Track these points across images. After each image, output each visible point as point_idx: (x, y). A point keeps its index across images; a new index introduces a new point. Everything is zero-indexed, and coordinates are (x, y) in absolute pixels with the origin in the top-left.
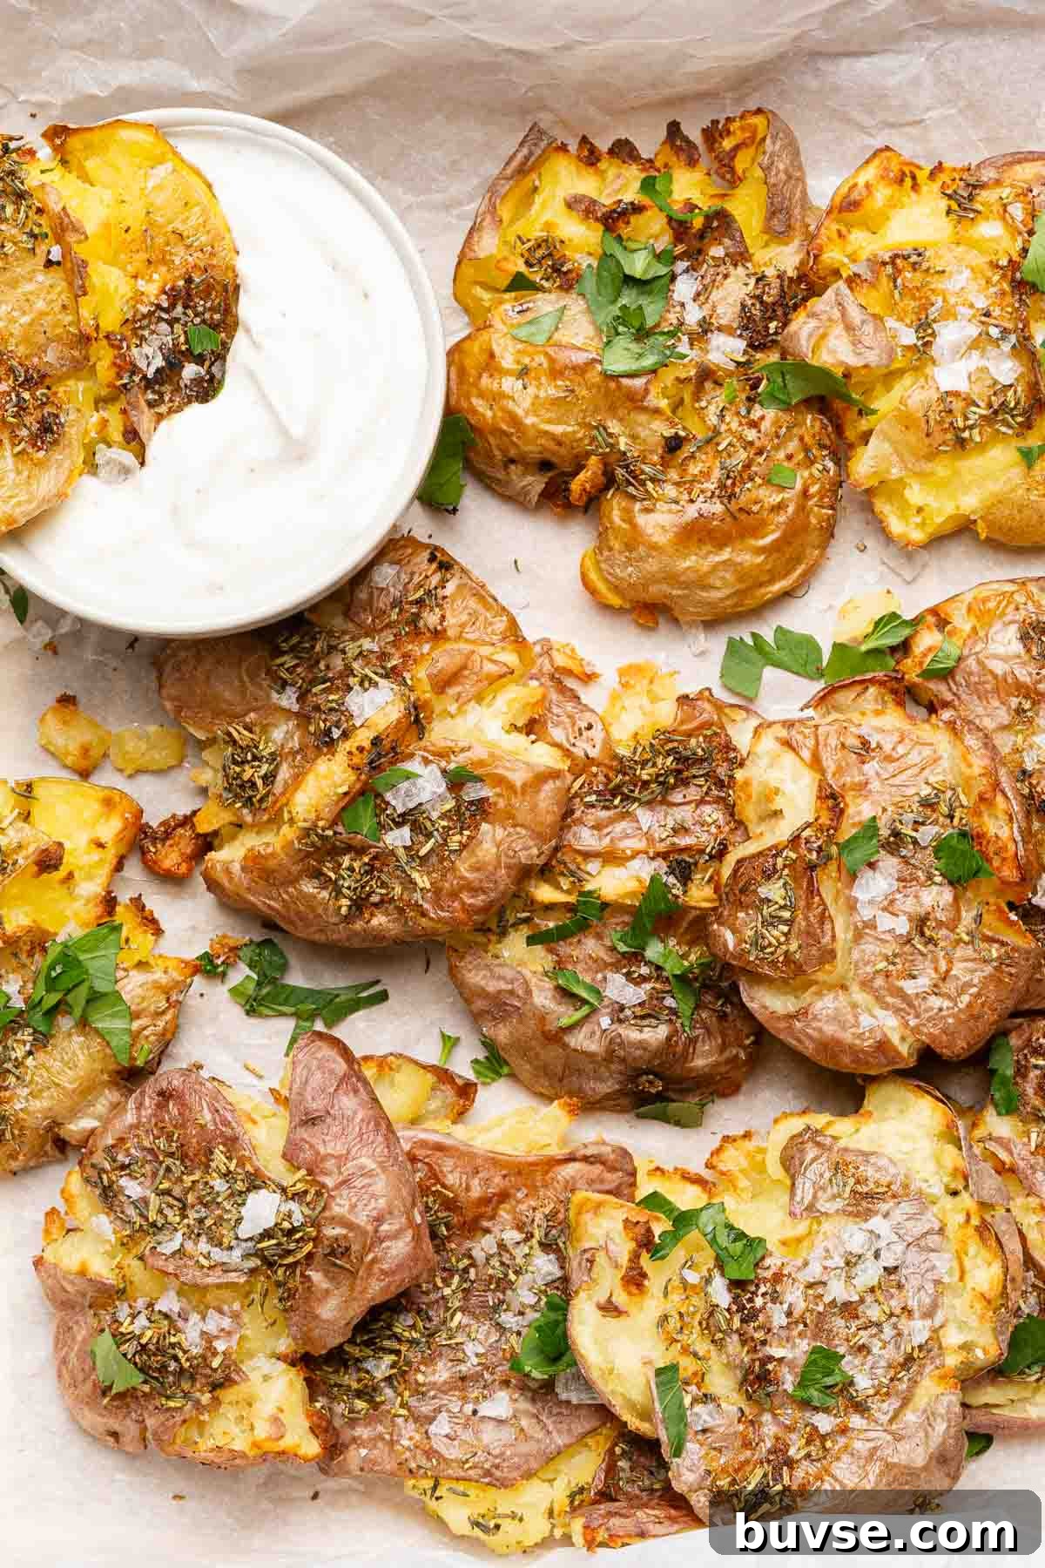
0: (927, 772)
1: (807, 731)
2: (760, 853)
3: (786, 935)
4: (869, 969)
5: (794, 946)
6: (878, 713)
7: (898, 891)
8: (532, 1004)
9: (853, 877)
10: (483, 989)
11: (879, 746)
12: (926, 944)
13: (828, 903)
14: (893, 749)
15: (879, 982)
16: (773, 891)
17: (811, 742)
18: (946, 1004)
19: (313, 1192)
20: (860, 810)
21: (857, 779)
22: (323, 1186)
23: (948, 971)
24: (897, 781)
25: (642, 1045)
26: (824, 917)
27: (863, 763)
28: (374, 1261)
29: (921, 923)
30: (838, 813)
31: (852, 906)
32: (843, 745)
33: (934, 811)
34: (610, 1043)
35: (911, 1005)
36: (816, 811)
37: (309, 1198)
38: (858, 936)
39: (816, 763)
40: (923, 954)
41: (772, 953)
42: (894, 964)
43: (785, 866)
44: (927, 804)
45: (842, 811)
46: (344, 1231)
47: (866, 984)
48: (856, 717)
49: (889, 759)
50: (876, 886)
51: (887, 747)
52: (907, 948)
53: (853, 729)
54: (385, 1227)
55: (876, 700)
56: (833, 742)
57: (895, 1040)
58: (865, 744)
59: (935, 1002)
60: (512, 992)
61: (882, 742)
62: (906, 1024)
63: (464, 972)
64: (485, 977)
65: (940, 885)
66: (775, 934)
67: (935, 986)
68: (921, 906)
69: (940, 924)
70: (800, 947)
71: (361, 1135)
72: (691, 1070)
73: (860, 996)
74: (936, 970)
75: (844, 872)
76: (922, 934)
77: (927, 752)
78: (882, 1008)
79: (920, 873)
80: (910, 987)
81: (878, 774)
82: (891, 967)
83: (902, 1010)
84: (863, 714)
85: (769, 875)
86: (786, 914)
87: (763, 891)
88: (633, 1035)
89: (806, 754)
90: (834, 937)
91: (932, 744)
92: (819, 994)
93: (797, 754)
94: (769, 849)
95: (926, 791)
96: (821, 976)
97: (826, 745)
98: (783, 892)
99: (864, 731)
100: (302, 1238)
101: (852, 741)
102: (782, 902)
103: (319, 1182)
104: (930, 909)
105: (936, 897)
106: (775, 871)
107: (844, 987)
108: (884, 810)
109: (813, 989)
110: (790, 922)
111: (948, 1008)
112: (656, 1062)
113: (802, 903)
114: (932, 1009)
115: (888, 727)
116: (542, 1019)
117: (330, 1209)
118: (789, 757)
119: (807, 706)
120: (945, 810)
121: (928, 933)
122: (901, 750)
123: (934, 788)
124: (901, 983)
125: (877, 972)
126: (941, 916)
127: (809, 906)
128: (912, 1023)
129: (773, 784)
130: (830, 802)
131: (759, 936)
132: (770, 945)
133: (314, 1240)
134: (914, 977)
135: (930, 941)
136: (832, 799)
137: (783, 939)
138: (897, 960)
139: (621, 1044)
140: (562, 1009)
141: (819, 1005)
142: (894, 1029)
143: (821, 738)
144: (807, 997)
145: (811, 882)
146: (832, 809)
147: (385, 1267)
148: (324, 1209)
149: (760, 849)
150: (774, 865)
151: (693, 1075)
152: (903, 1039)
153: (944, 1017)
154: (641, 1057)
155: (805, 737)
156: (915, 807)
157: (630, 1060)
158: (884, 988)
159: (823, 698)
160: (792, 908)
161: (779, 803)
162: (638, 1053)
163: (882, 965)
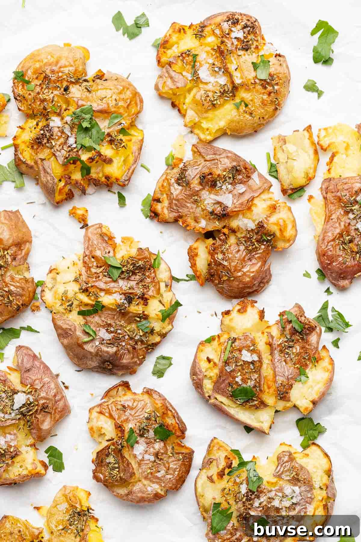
0: (144, 409)
1: (105, 407)
2: (103, 449)
3: (118, 471)
4: (146, 473)
5: (122, 475)
6: (125, 395)
7: (147, 447)
8: (76, 334)
9: (132, 447)
10: (61, 327)
11: (128, 406)
12: (160, 461)
13: (128, 459)
14: (133, 405)
15: (150, 476)
16: (111, 459)
17: (107, 410)
18: (171, 476)
19: (33, 390)
20: (128, 427)
21: (125, 418)
22: (36, 389)
23: (169, 467)
24: (137, 414)
25: (107, 352)
26: (129, 464)
27: (125, 412)
28: (56, 408)
29: (157, 455)
30: (123, 431)
31: (135, 456)
32: (118, 409)
33: (150, 420)
34: (98, 350)
35: (161, 480)
36: (116, 432)
37: (33, 393)
38: (139, 464)
39: (111, 416)
40: (160, 464)
41: (116, 478)
42: (152, 469)
43: (112, 451)
44: (148, 419)
45: (124, 430)
46: (46, 401)
47: (146, 478)
48: (119, 399)
49: (132, 409)
50: (140, 449)
51: (131, 405)
52: (155, 464)
53: (119, 403)
54: (57, 398)
55: (122, 391)
56: (114, 409)
57: (159, 491)
58: (124, 406)
59: (169, 477)
60: (70, 329)
61: (129, 404)
62: (161, 486)
63: (57, 320)
64: (63, 323)
65: (159, 442)
66: (115, 471)
67: (166, 472)
68: (155, 450)
69: (162, 454)
70: (124, 474)
71: (44, 372)
72: (122, 363)
73: (146, 482)
74: (165, 467)
75: (130, 448)
76: (158, 458)
77: (143, 403)
78: (153, 483)
79: (152, 440)
80: (159, 475)
81: (130, 414)
82: (152, 471)
83: (159, 482)
84: (120, 397)
85: (108, 455)
86: (117, 465)
87: (108, 461)
88: (105, 349)
89: (107, 414)
90: (133, 469)
91: (143, 400)
92: (134, 486)
93: (104, 415)
94: (106, 447)
95: (146, 415)
96: (132, 481)
97: (112, 411)
98: (113, 459)
99: (122, 403)
100: (33, 405)
101: (119, 407)
102: (114, 462)
103: (35, 388)
104: (158, 450)
105: (158, 446)
106: (109, 454)
107: (140, 481)
108: (136, 425)
109: (131, 485)
110: (118, 468)
111: (172, 478)
112: (111, 359)
113: (120, 461)
114: (167, 479)
115: (129, 399)
116: (78, 339)
117: (40, 395)
118: (102, 417)
119: (102, 399)
120: (154, 419)
121: (160, 457)
122: (135, 404)
123: (148, 413)
124: (156, 474)
125: (148, 473)
126: (162, 451)
127: (123, 462)
128: (163, 485)
129: (100, 426)
130: (120, 429)
131: (110, 474)
132: (114, 476)
133: (37, 405)
134: (159, 472)
135: (161, 459)
136: (119, 428)
137: (118, 473)
138: (153, 468)
139: (101, 351)
140: (85, 337)
141: (135, 488)
142: (158, 488)
143: (110, 409)
144: (130, 487)
145: (121, 454)
146: (121, 431)
147: (59, 410)
148: (38, 396)
149: (102, 448)
150: (109, 451)
151: (122, 365)
152: (161, 490)
153: (172, 481)
154: (107, 356)
155: (105, 410)
156: (145, 421)
157: (103, 356)
158: (151, 477)
159: (106, 395)
160: (118, 463)
161: (103, 431)
162: (106, 354)
163: (149, 471)
